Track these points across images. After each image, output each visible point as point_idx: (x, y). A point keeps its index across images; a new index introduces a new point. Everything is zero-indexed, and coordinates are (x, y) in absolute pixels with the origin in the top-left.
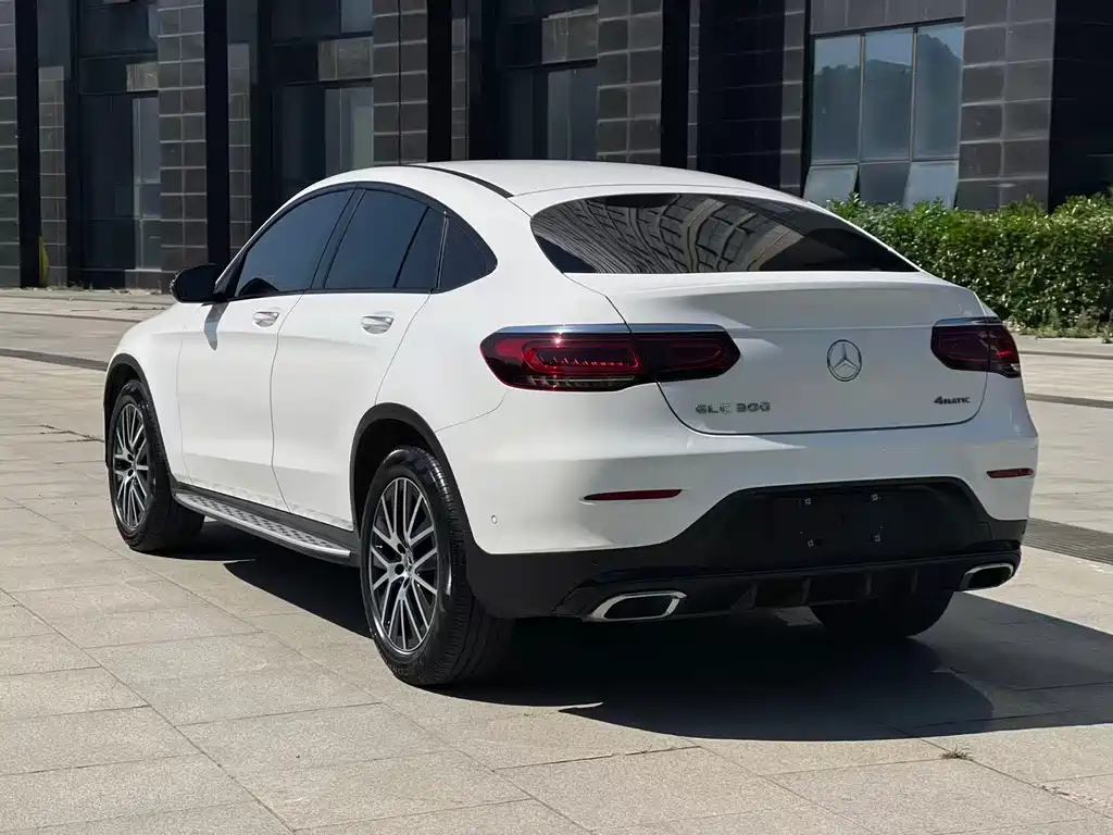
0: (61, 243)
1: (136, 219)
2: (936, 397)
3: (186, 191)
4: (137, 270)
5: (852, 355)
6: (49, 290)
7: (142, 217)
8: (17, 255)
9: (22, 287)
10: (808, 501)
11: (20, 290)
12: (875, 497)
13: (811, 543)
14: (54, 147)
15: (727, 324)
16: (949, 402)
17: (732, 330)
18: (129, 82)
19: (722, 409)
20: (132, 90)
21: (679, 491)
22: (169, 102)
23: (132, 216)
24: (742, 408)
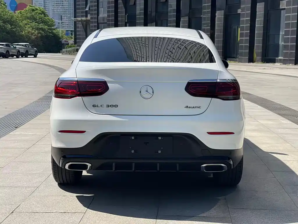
0: (260, 51)
1: (280, 44)
2: (186, 106)
3: (291, 35)
4: (279, 58)
5: (150, 91)
6: (255, 63)
7: (281, 43)
8: (248, 54)
9: (248, 63)
10: (133, 138)
11: (247, 63)
12: (160, 138)
13: (133, 151)
14: (261, 25)
15: (106, 79)
16: (191, 108)
17: (108, 81)
18: (281, 6)
19: (101, 106)
20: (281, 8)
21: (85, 131)
22: (288, 11)
23: (279, 43)
24: (108, 106)
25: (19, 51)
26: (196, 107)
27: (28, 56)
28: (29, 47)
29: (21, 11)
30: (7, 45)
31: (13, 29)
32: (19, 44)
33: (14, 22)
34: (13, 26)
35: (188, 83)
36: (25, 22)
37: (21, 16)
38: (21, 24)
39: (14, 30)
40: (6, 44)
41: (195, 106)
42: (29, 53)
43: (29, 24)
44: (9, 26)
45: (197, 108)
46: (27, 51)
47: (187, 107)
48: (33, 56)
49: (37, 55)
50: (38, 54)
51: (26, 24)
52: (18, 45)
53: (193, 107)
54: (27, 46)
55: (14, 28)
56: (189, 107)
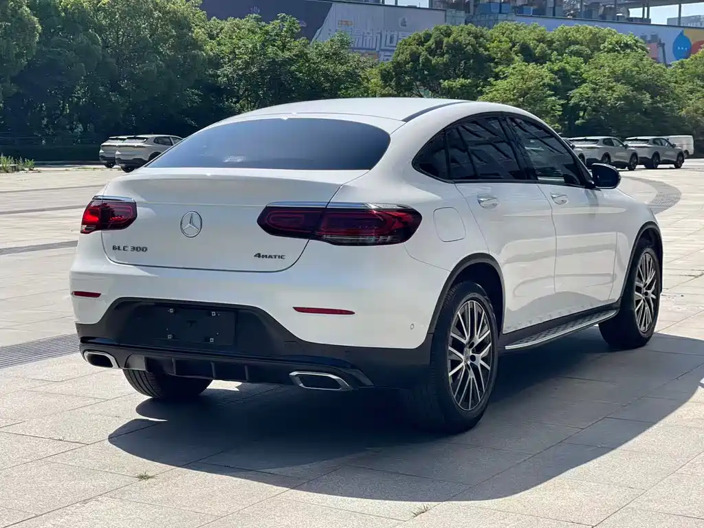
2: (257, 253)
10: (171, 311)
12: (214, 313)
21: (100, 294)
25: (635, 155)
26: (275, 257)
27: (659, 166)
28: (662, 145)
29: (682, 62)
30: (605, 142)
31: (658, 104)
32: (639, 138)
33: (663, 87)
34: (658, 98)
35: (267, 207)
36: (689, 86)
37: (682, 72)
38: (678, 91)
39: (661, 105)
40: (604, 139)
41: (273, 254)
42: (662, 158)
43: (699, 91)
44: (647, 98)
45: (277, 257)
46: (656, 155)
47: (259, 255)
48: (673, 166)
49: (683, 162)
50: (685, 160)
51: (691, 92)
52: (636, 140)
53: (270, 257)
54: (658, 142)
55: (659, 102)
56: (263, 256)
